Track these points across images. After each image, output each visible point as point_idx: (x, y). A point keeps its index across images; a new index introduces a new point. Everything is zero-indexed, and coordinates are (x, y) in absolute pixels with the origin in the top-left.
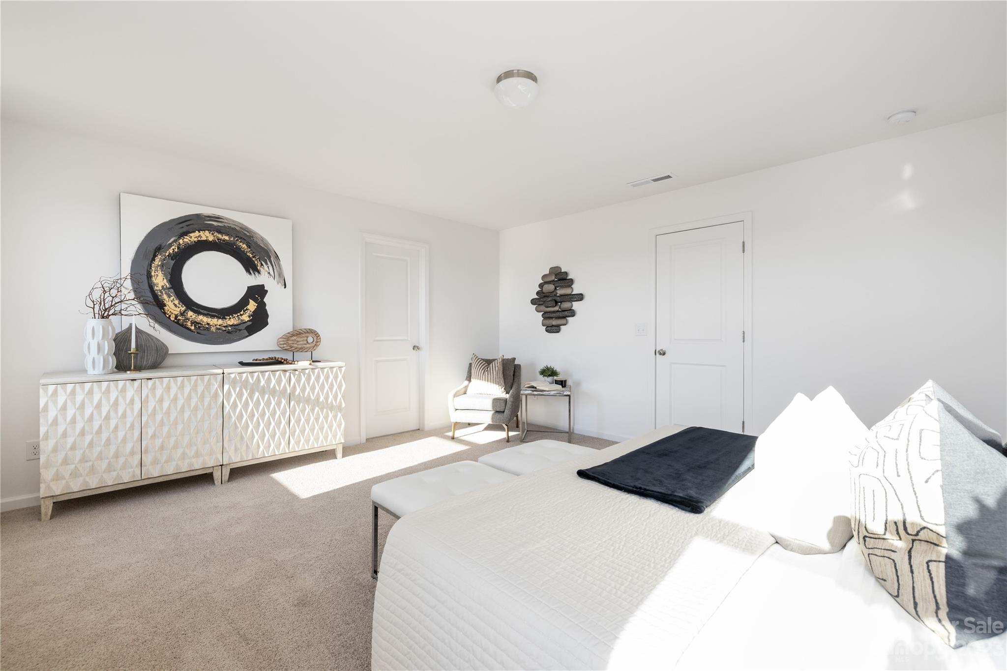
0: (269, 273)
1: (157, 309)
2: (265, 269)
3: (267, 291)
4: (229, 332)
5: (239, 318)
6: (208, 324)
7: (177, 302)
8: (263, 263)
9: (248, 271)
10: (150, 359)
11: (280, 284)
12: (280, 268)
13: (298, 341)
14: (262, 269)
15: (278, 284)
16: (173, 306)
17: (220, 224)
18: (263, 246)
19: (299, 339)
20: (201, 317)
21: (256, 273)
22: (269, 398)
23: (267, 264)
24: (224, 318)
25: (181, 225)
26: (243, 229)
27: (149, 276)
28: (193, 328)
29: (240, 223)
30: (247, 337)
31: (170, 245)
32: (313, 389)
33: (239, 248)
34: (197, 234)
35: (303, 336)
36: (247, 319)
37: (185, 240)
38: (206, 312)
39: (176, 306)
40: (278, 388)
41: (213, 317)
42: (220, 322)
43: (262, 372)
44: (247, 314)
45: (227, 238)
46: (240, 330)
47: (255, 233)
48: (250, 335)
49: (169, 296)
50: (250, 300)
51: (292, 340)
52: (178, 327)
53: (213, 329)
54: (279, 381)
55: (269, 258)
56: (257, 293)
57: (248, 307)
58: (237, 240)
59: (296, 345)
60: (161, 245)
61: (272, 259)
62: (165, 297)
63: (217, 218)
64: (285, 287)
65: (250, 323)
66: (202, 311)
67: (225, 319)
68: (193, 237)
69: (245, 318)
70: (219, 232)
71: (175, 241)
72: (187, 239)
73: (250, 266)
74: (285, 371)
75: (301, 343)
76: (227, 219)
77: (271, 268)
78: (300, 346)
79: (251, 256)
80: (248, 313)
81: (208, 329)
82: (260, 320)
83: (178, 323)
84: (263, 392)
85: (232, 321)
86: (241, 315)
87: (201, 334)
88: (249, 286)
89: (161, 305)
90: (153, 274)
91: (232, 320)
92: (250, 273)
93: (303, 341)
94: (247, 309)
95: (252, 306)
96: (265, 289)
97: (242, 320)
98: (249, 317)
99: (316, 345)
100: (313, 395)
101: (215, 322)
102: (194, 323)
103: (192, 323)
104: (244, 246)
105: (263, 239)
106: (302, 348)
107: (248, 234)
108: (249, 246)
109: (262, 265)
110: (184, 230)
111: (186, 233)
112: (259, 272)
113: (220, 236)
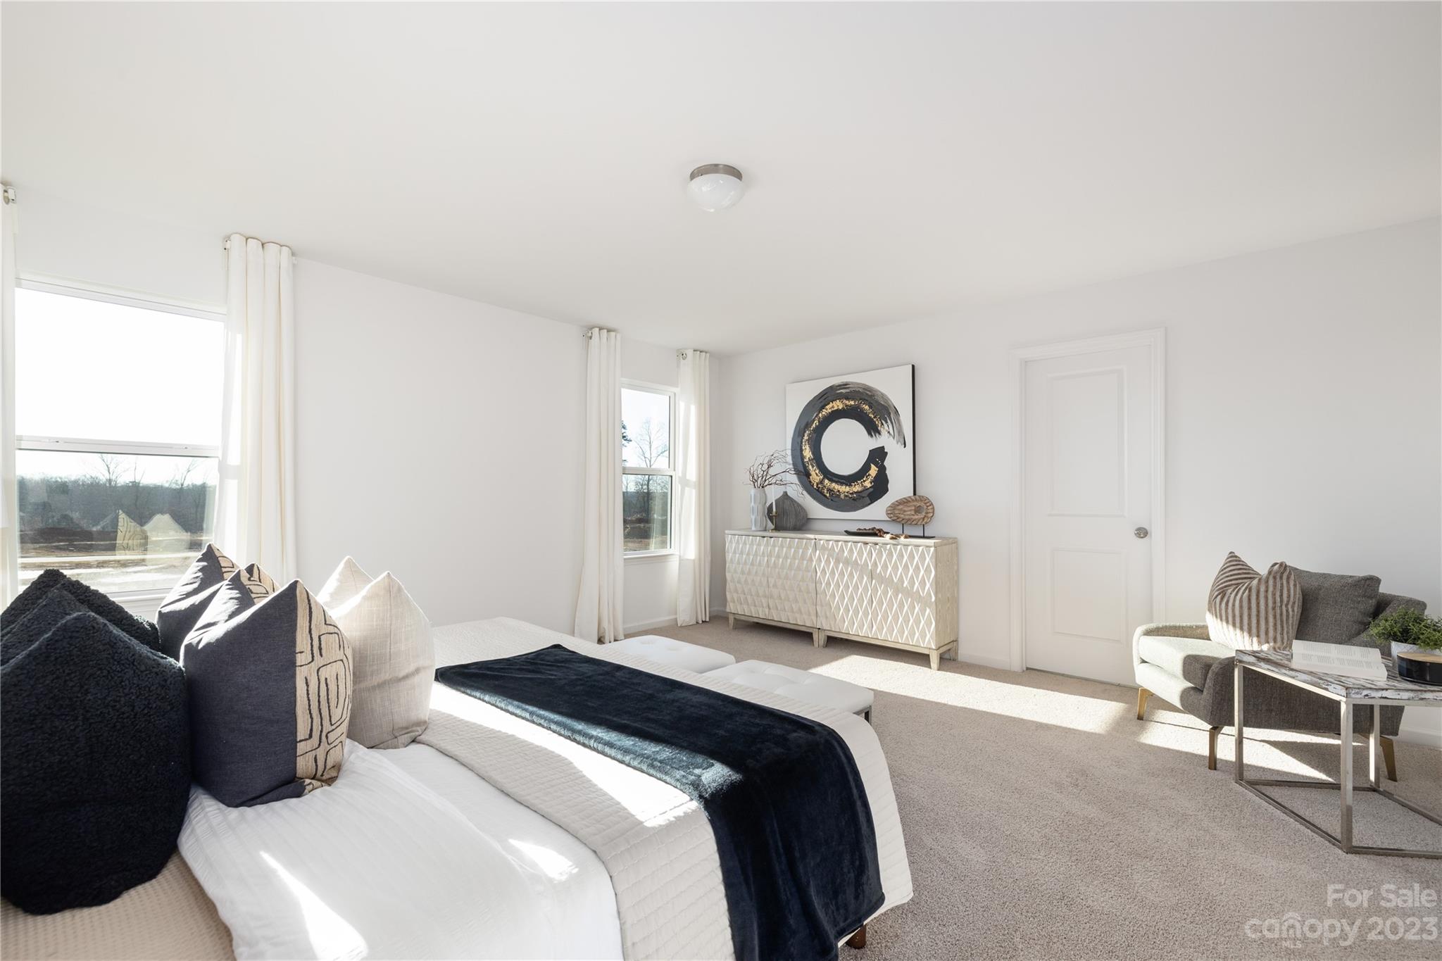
0: (889, 432)
1: (805, 478)
2: (885, 429)
3: (887, 453)
4: (854, 499)
5: (862, 485)
6: (839, 491)
7: (817, 471)
8: (883, 422)
9: (870, 434)
10: (791, 521)
11: (899, 443)
12: (900, 425)
13: (905, 511)
14: (882, 429)
15: (897, 443)
16: (816, 476)
17: (848, 391)
18: (883, 403)
19: (906, 509)
20: (834, 484)
21: (877, 435)
22: (851, 570)
23: (887, 422)
24: (850, 485)
25: (821, 400)
26: (866, 390)
27: (802, 450)
28: (828, 495)
29: (863, 384)
30: (869, 504)
31: (814, 420)
32: (895, 568)
33: (862, 410)
34: (831, 405)
35: (911, 504)
36: (869, 485)
37: (823, 413)
38: (837, 480)
39: (817, 475)
40: (859, 562)
41: (842, 484)
42: (847, 489)
43: (845, 542)
44: (869, 480)
45: (852, 403)
46: (863, 497)
47: (877, 391)
48: (872, 503)
49: (813, 467)
50: (872, 465)
51: (899, 510)
52: (818, 494)
53: (842, 496)
54: (860, 553)
55: (889, 414)
56: (878, 456)
57: (870, 472)
58: (861, 403)
59: (902, 516)
60: (808, 422)
61: (892, 416)
62: (810, 467)
63: (844, 386)
64: (905, 447)
65: (872, 490)
66: (834, 479)
67: (852, 485)
68: (829, 409)
69: (868, 484)
70: (847, 399)
71: (816, 416)
72: (824, 412)
73: (872, 429)
74: (866, 543)
75: (909, 513)
76: (852, 383)
77: (890, 426)
78: (907, 517)
79: (873, 416)
80: (870, 478)
81: (839, 496)
82: (881, 486)
83: (818, 490)
84: (847, 562)
85: (857, 488)
86: (864, 481)
87: (832, 501)
88: (871, 449)
89: (808, 475)
90: (803, 448)
91: (856, 486)
92: (872, 436)
93: (911, 510)
94: (869, 475)
95: (874, 471)
96: (886, 451)
97: (865, 487)
98: (871, 483)
99: (925, 516)
100: (896, 577)
101: (844, 489)
102: (830, 490)
103: (828, 491)
104: (867, 407)
105: (883, 395)
106: (909, 520)
107: (870, 394)
108: (870, 407)
109: (882, 424)
110: (822, 404)
111: (823, 407)
112: (879, 433)
113: (847, 402)
